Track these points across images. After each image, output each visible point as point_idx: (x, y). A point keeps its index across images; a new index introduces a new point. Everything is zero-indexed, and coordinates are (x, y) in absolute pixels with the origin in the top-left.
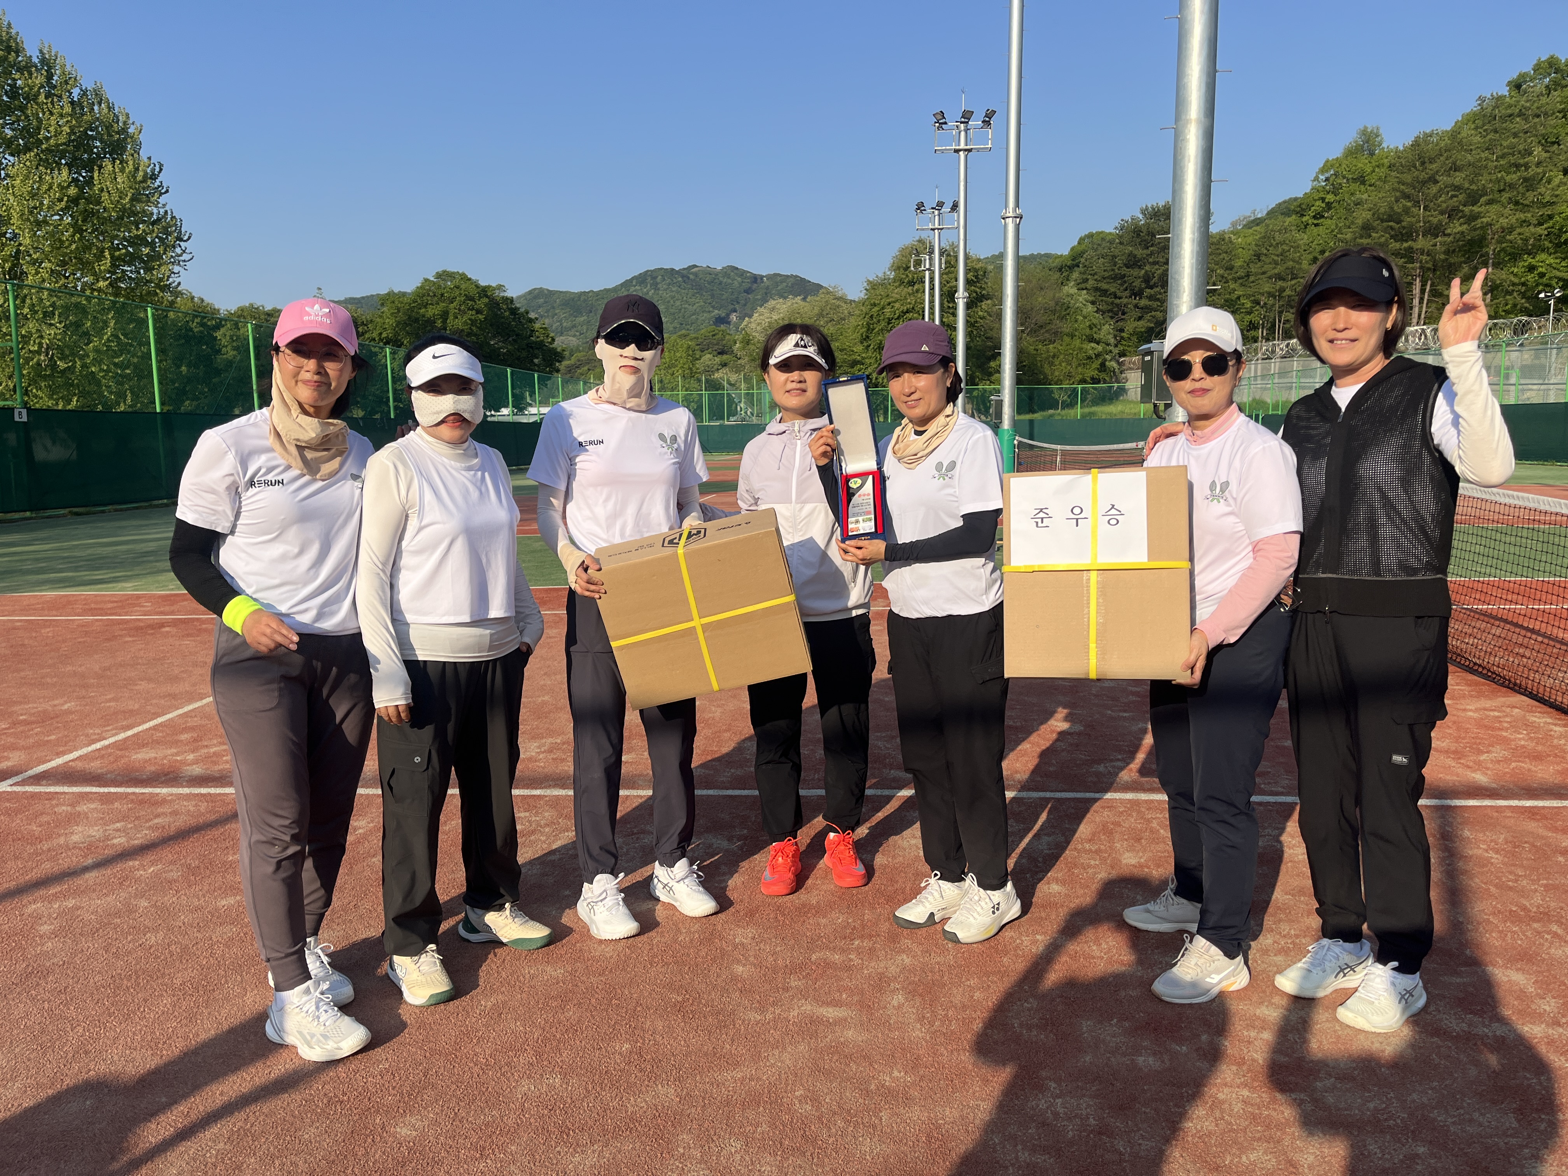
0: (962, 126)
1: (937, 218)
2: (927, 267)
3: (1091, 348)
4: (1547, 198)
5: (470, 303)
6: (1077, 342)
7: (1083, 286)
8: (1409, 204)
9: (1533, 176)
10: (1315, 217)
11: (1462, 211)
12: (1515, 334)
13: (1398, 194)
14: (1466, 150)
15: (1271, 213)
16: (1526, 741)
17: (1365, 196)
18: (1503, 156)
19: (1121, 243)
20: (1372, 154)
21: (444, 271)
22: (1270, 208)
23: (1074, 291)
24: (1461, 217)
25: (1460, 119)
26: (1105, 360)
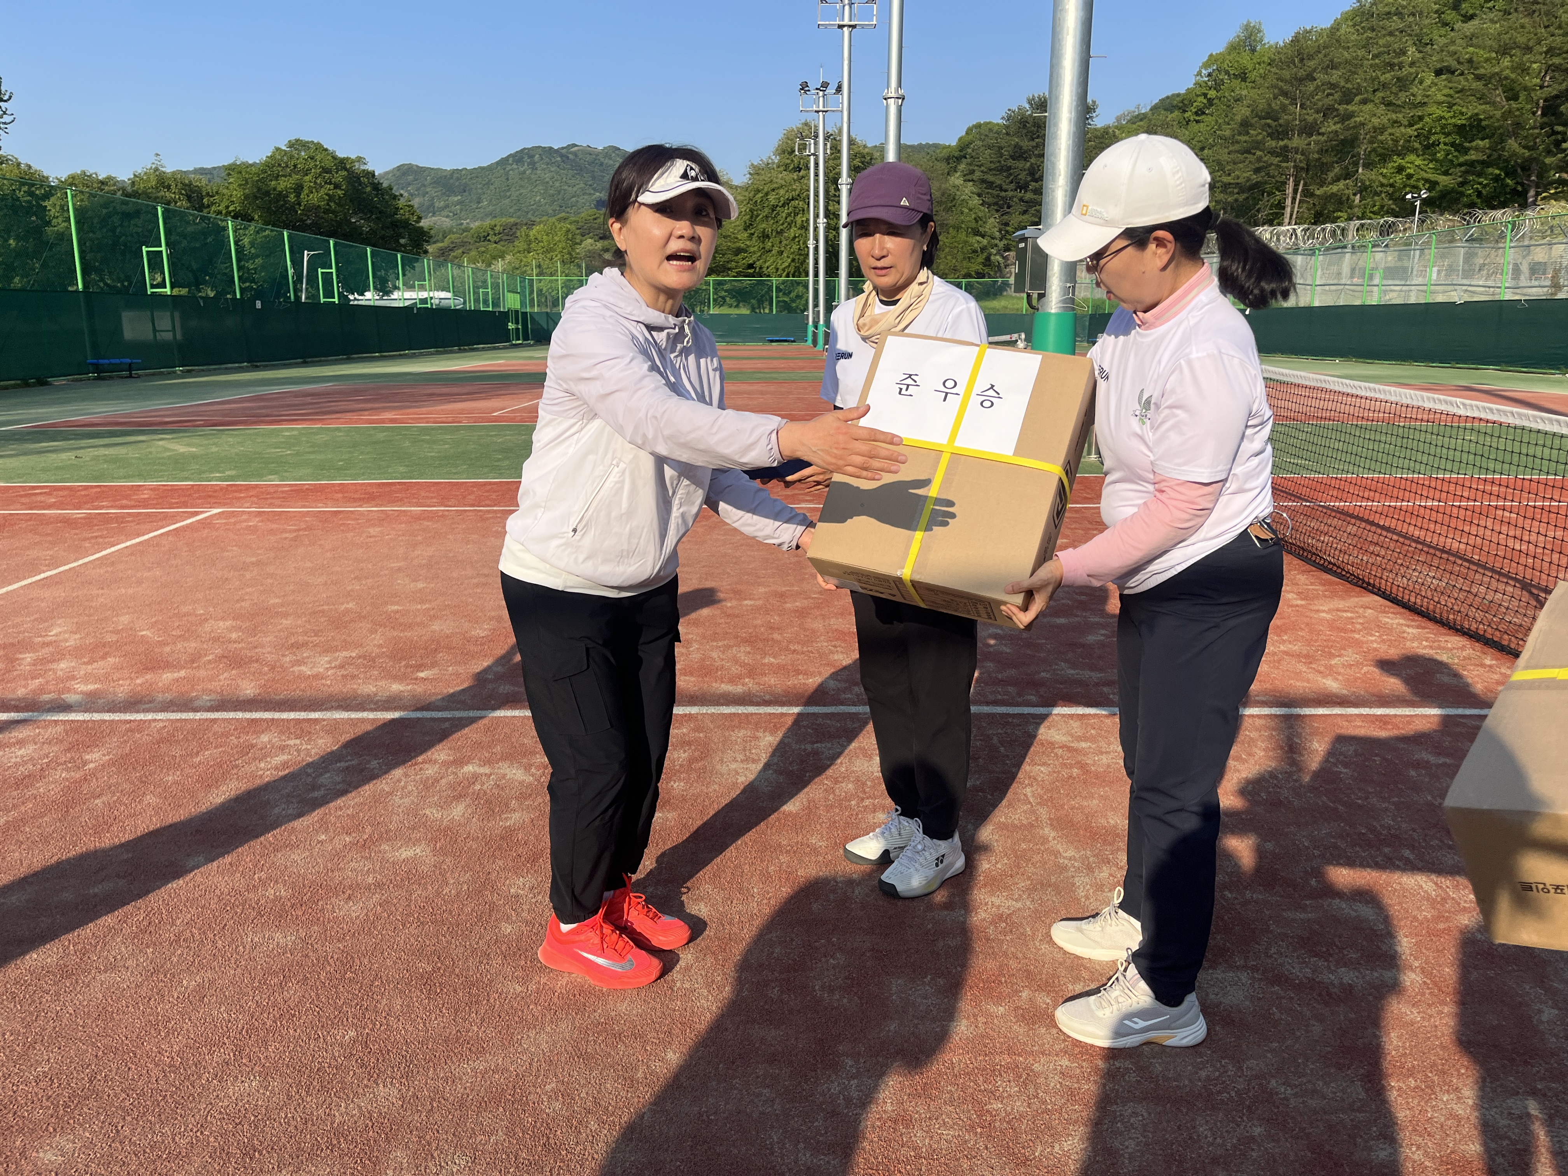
1: (821, 99)
2: (812, 151)
3: (976, 242)
4: (1419, 99)
5: (328, 176)
6: (962, 236)
7: (969, 177)
8: (1287, 102)
9: (1406, 75)
10: (1196, 114)
11: (1337, 110)
12: (1381, 234)
13: (1276, 91)
14: (1344, 48)
15: (1154, 109)
16: (1379, 643)
17: (1244, 93)
18: (1378, 55)
19: (1007, 134)
20: (1253, 50)
21: (297, 140)
22: (1153, 104)
23: (960, 182)
24: (1335, 116)
25: (1339, 17)
26: (990, 254)
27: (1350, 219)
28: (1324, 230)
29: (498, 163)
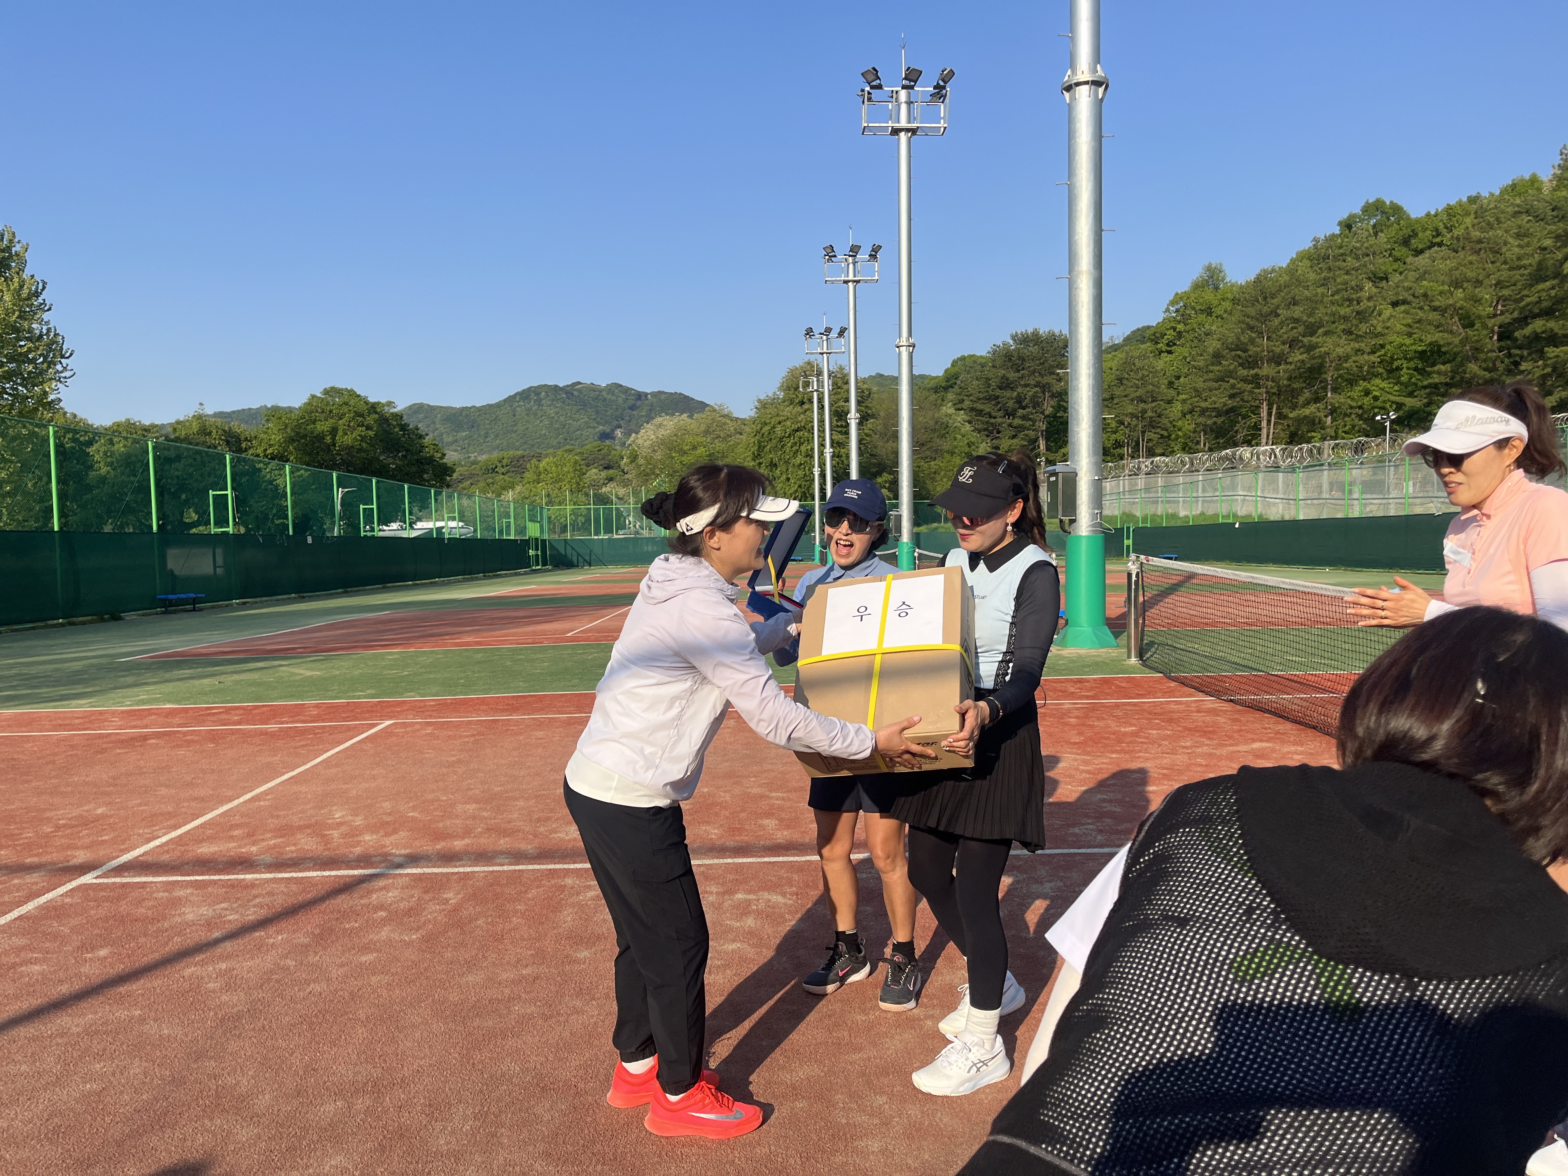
0: (850, 260)
1: (825, 342)
2: (816, 388)
4: (1379, 329)
5: (360, 419)
7: (959, 406)
8: (1254, 335)
9: (1365, 309)
10: (1168, 345)
11: (1302, 342)
12: (1355, 453)
13: (1243, 326)
14: (1303, 286)
15: (1127, 340)
17: (1213, 327)
18: (1337, 292)
19: (994, 366)
20: (1217, 288)
21: (332, 388)
22: (1126, 335)
23: (951, 411)
24: (1301, 347)
25: (1295, 256)
27: (1324, 439)
28: (1301, 449)
29: (505, 400)
